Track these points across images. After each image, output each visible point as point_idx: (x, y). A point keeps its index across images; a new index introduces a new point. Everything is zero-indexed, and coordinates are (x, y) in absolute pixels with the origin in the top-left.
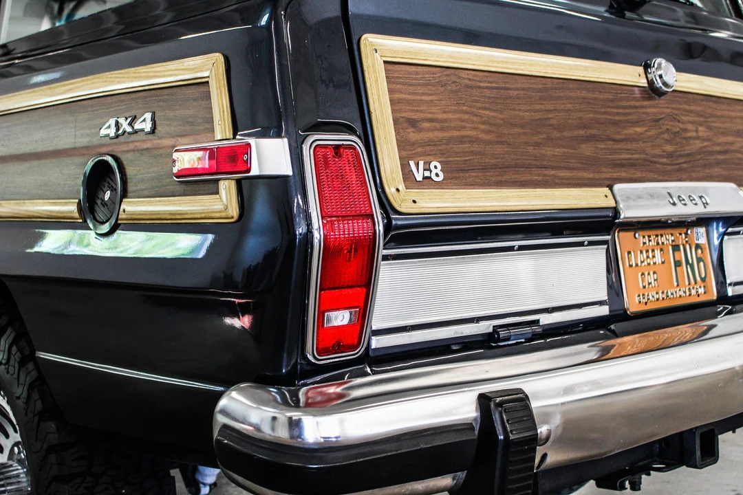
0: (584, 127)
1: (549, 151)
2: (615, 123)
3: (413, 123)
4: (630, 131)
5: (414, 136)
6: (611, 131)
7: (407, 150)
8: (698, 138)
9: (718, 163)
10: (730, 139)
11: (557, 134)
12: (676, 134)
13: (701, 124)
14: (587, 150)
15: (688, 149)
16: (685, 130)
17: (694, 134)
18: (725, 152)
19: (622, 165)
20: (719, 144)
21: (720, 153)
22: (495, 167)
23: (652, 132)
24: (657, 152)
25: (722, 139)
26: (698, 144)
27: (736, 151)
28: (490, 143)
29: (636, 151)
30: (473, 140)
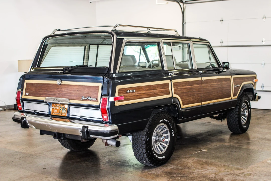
0: (46, 89)
1: (40, 92)
2: (51, 89)
4: (53, 90)
5: (27, 90)
7: (26, 92)
8: (65, 91)
9: (68, 96)
11: (42, 90)
12: (60, 91)
13: (66, 89)
14: (46, 92)
15: (62, 93)
16: (62, 90)
17: (64, 91)
18: (70, 94)
19: (50, 95)
20: (69, 92)
21: (69, 94)
22: (34, 94)
24: (56, 93)
25: (70, 92)
26: (65, 92)
27: (73, 94)
28: (34, 91)
29: (53, 93)
30: (32, 91)
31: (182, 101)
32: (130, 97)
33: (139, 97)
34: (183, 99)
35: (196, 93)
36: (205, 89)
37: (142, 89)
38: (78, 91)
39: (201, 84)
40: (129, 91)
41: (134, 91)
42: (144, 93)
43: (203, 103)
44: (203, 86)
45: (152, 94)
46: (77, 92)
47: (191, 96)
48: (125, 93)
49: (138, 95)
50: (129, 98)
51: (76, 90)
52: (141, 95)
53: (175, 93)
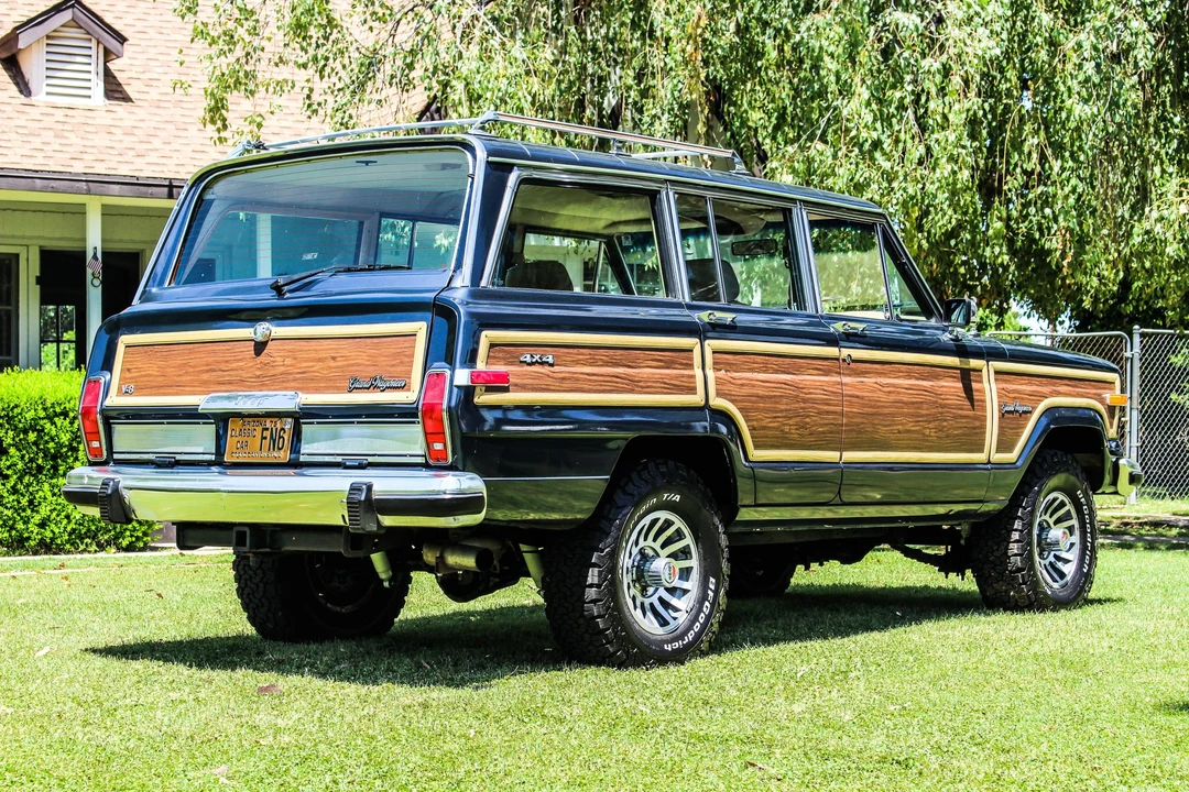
0: (208, 365)
1: (184, 379)
3: (129, 370)
4: (234, 365)
5: (128, 375)
6: (223, 366)
7: (123, 380)
8: (283, 366)
9: (294, 380)
10: (312, 364)
11: (192, 370)
12: (265, 365)
13: (288, 357)
14: (205, 377)
15: (273, 372)
16: (274, 362)
17: (281, 364)
18: (304, 373)
19: (224, 383)
20: (301, 368)
21: (300, 373)
22: (155, 387)
23: (251, 364)
24: (249, 375)
25: (304, 365)
26: (282, 369)
27: (315, 372)
28: (157, 376)
29: (232, 376)
30: (151, 375)
31: (752, 429)
32: (532, 381)
33: (566, 385)
34: (755, 423)
35: (813, 407)
36: (857, 397)
37: (581, 357)
38: (334, 358)
39: (840, 373)
40: (529, 356)
41: (550, 360)
42: (588, 374)
43: (850, 456)
44: (846, 384)
45: (623, 383)
46: (332, 364)
47: (791, 418)
48: (512, 364)
49: (563, 379)
50: (530, 381)
51: (326, 358)
52: (577, 380)
53: (719, 394)
